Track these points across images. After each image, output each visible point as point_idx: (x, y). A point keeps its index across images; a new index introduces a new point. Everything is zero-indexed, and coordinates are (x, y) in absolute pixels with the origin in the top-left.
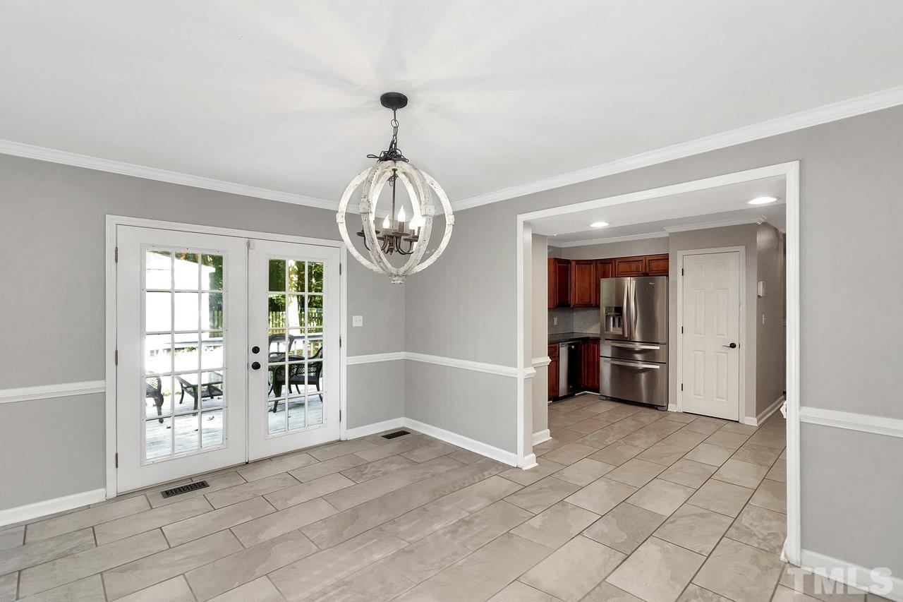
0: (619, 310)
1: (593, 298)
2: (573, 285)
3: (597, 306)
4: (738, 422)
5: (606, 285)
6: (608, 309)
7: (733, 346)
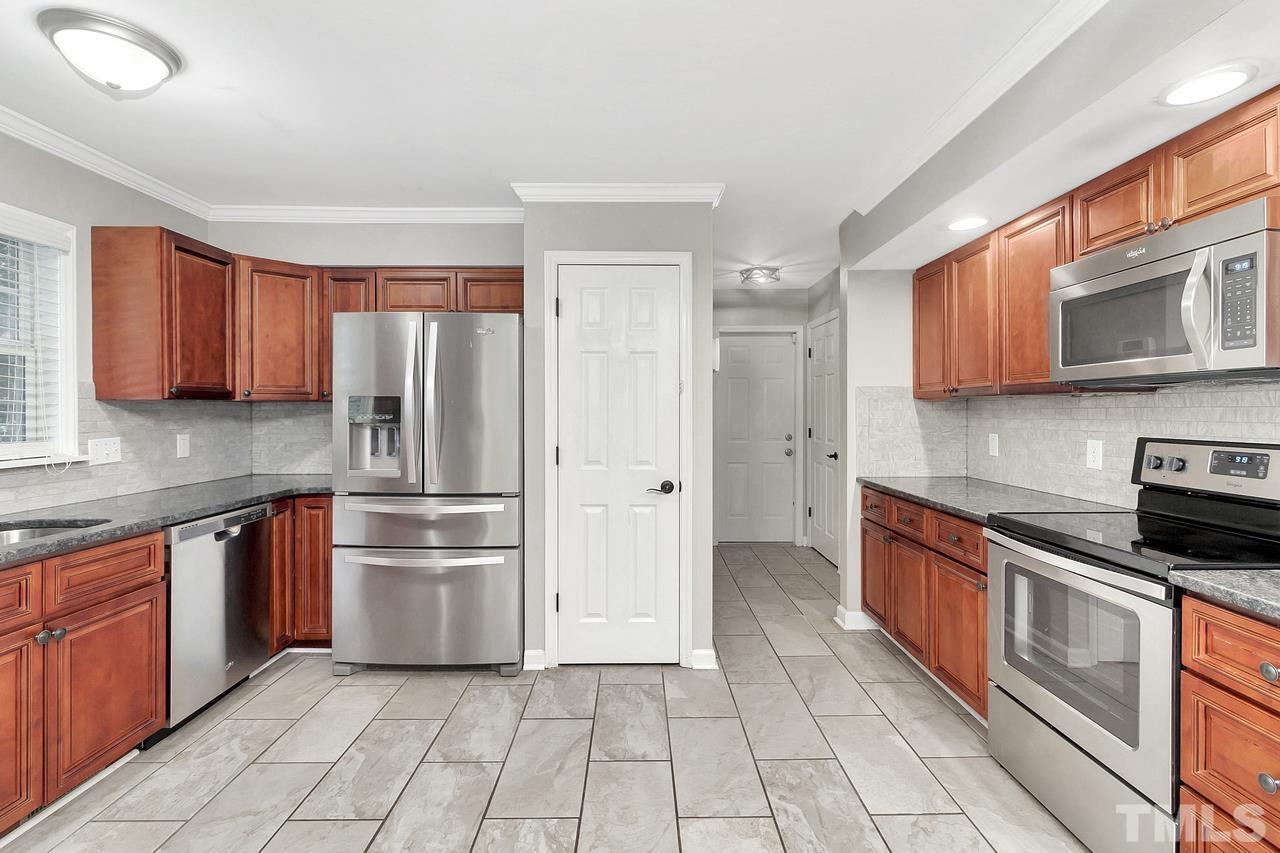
0: (389, 408)
1: (311, 375)
2: (243, 334)
3: (324, 398)
4: (678, 664)
5: (348, 331)
6: (355, 402)
7: (667, 488)
